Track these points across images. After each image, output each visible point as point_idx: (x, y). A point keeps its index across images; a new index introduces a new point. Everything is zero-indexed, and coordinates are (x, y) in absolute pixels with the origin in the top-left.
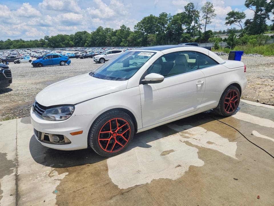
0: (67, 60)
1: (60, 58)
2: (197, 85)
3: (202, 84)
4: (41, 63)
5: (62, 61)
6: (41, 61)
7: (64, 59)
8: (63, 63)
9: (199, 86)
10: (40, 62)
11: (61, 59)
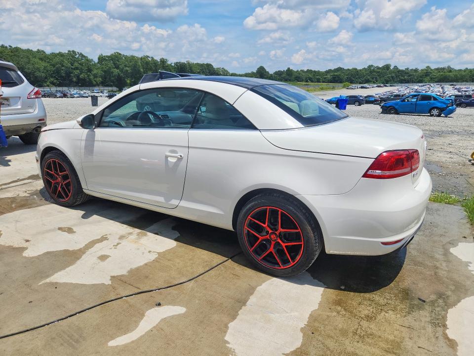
0: (445, 106)
1: (432, 101)
2: (167, 157)
3: (180, 159)
4: (396, 107)
5: (434, 108)
6: (397, 104)
7: (439, 105)
8: (435, 112)
9: (172, 160)
10: (393, 105)
11: (434, 104)
